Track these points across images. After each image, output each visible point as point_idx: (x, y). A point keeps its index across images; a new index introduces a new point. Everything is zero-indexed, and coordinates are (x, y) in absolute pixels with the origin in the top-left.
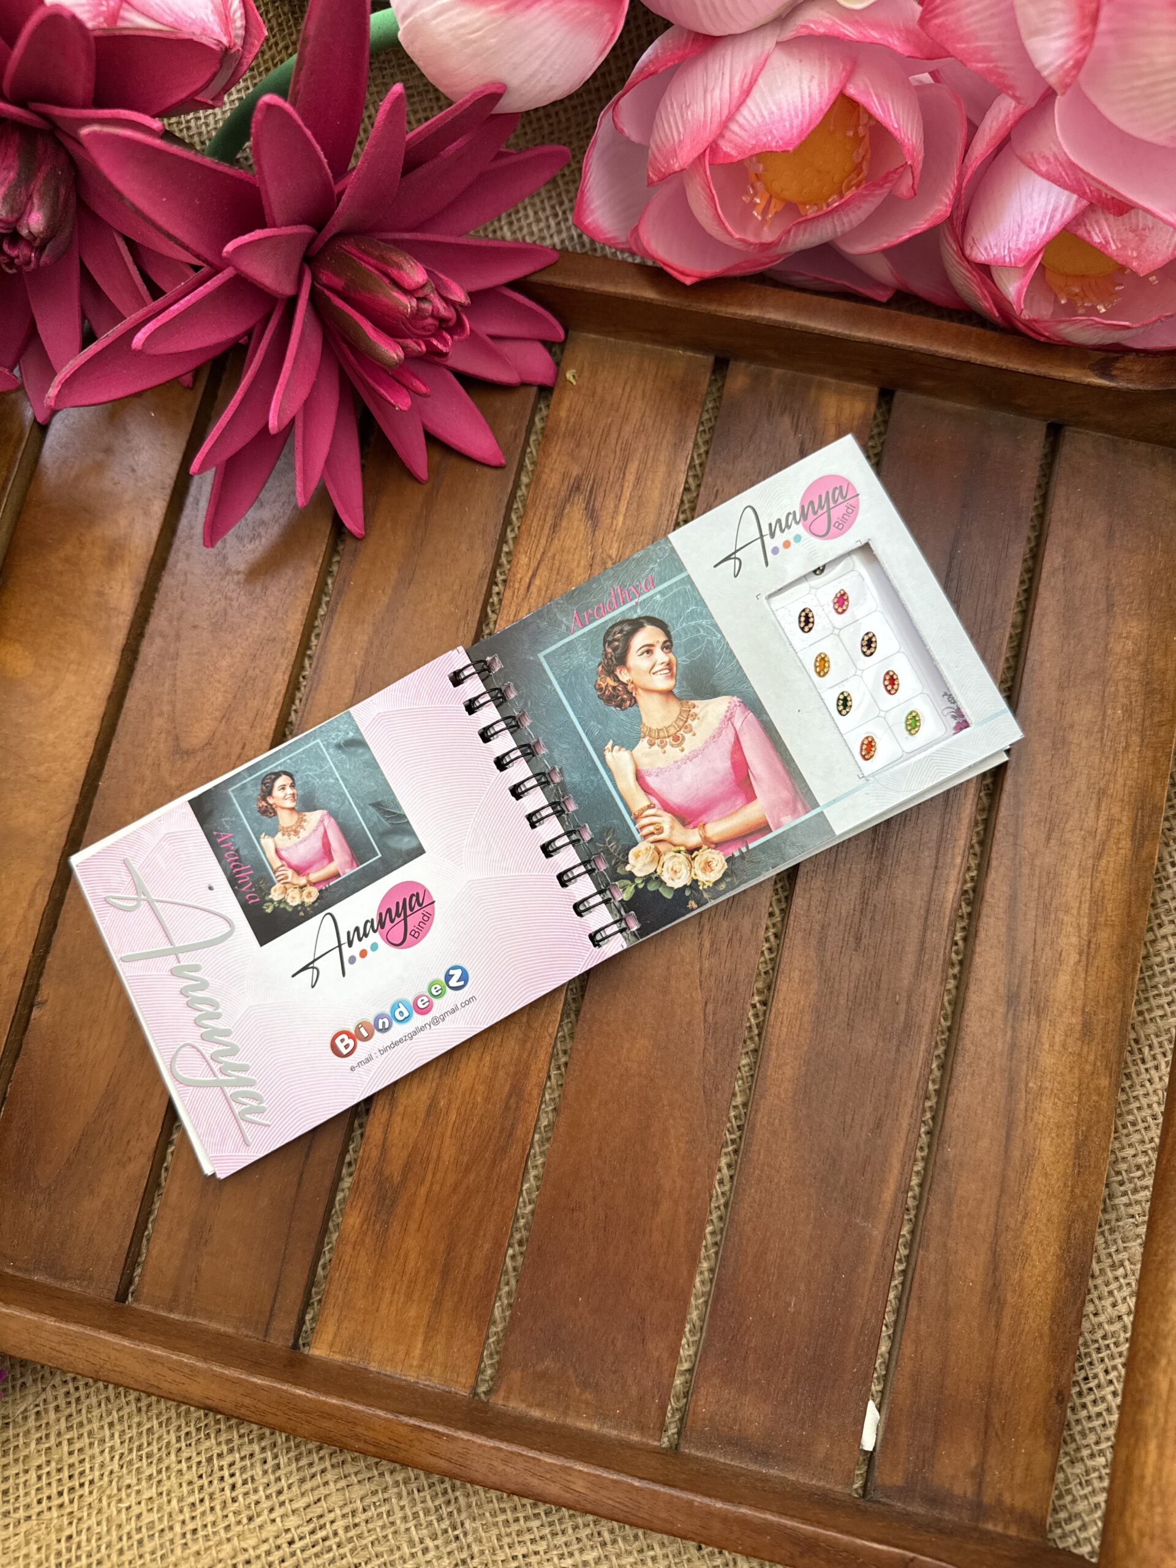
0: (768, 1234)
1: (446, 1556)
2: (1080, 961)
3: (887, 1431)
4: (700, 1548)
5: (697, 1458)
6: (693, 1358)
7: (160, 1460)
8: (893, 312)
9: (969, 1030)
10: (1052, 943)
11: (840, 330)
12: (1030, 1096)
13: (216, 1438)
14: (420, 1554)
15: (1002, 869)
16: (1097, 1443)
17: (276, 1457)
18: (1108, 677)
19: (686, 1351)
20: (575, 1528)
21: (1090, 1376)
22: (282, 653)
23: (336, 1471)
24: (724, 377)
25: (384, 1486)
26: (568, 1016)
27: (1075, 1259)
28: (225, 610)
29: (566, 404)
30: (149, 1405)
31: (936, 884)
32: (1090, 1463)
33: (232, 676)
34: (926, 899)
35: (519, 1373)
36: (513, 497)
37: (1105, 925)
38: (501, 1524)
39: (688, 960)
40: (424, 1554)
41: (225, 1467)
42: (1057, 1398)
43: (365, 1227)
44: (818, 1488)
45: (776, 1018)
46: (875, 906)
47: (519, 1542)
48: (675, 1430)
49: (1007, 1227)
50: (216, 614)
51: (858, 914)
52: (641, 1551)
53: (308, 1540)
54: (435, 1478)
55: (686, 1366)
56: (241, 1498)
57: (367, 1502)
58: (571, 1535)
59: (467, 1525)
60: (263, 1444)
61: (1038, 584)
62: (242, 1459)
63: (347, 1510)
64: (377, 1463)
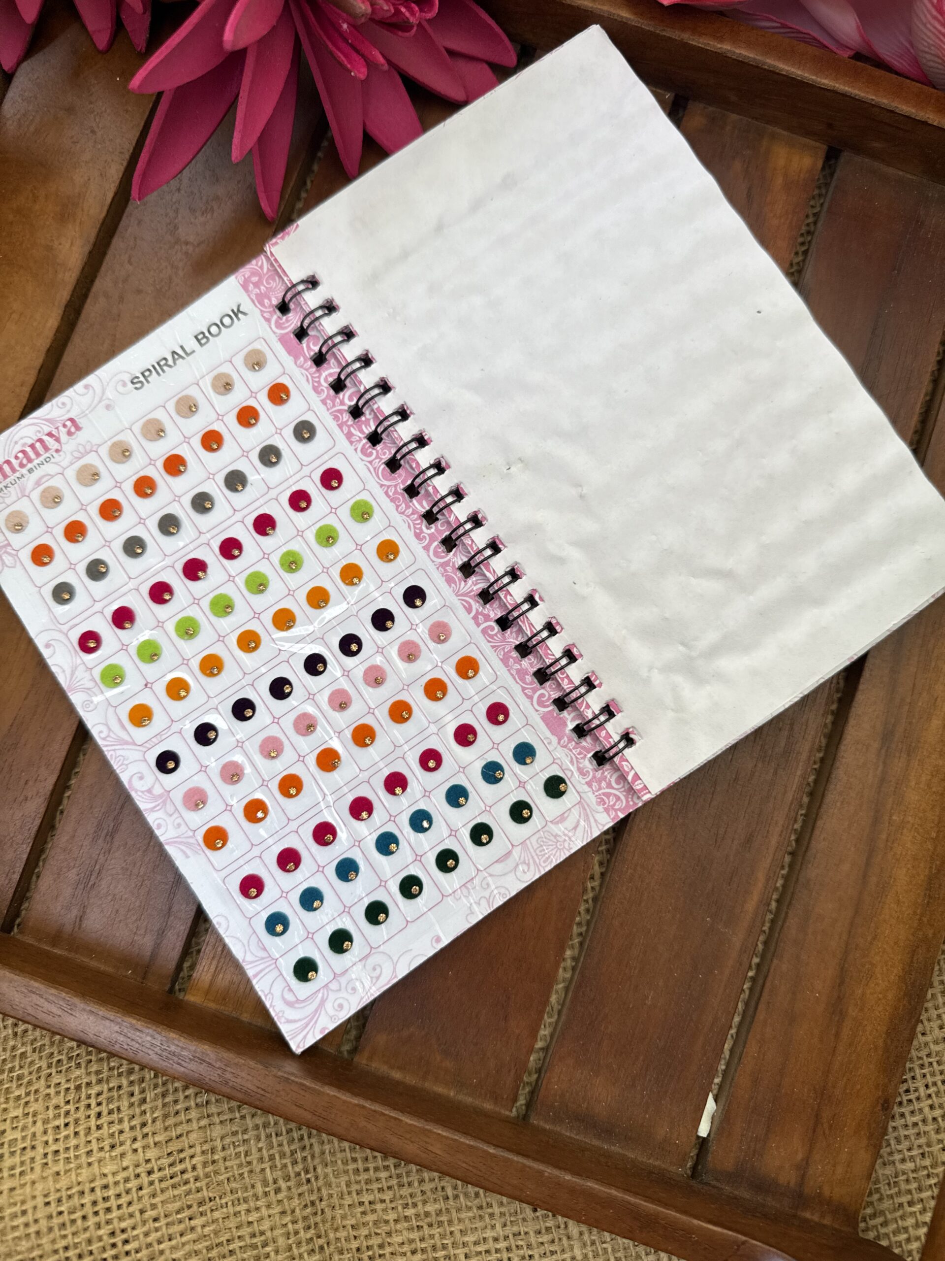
0: (634, 930)
1: (296, 1197)
3: (722, 1123)
4: (535, 1210)
5: (545, 1130)
6: (548, 1038)
7: (30, 1083)
8: (859, 63)
9: (844, 760)
10: (930, 688)
11: (806, 75)
12: (893, 828)
13: (86, 1068)
14: (272, 1193)
16: (909, 1149)
17: (143, 1091)
19: (544, 1032)
20: (422, 1181)
21: (912, 1089)
23: (200, 1109)
25: (244, 1128)
27: (915, 981)
30: (26, 1031)
32: (900, 1167)
35: (384, 1036)
38: (351, 1172)
40: (276, 1193)
41: (93, 1096)
42: (883, 1105)
44: (654, 1167)
47: (367, 1190)
48: (525, 1102)
49: (857, 946)
52: (480, 1208)
53: (167, 1172)
54: (292, 1125)
55: (540, 1044)
56: (105, 1126)
57: (228, 1140)
58: (416, 1188)
59: (319, 1170)
60: (132, 1078)
62: (110, 1090)
63: (206, 1147)
64: (239, 1107)
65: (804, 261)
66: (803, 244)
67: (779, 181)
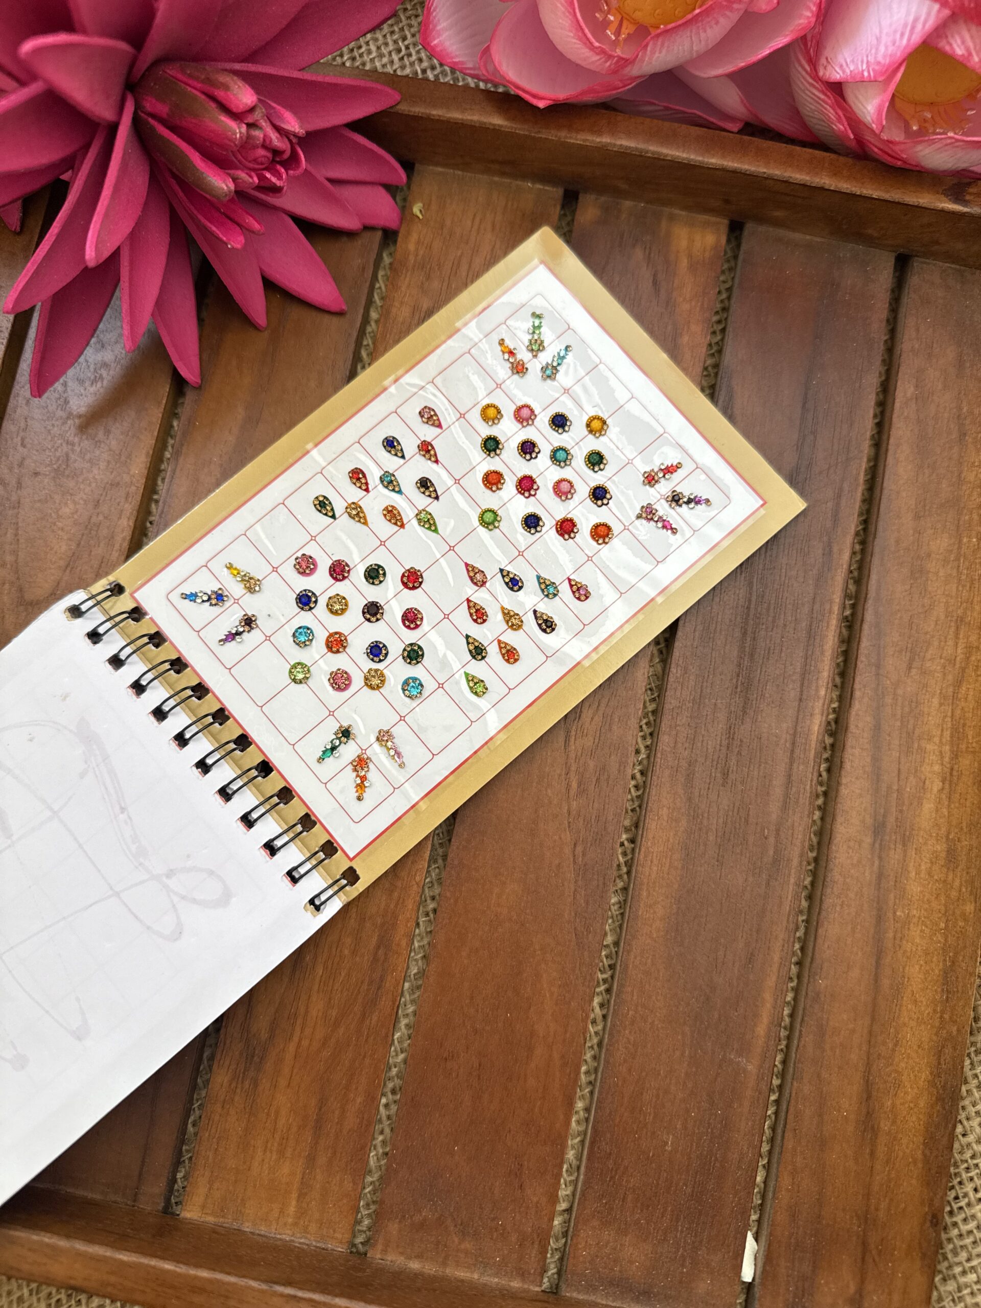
0: (644, 1074)
2: (943, 789)
3: (767, 1262)
5: (578, 1302)
6: (571, 1197)
8: (746, 138)
9: (837, 861)
10: (916, 771)
11: (692, 157)
12: (899, 925)
15: (866, 700)
16: (968, 1260)
18: (962, 505)
19: (564, 1191)
21: (961, 1195)
22: (126, 498)
24: (574, 212)
26: (435, 861)
27: (946, 1083)
28: (67, 455)
29: (414, 237)
31: (801, 717)
32: (962, 1280)
33: (76, 523)
34: (791, 732)
35: (396, 1225)
36: (362, 333)
37: (967, 752)
39: (555, 802)
42: (931, 1222)
43: (234, 1085)
45: (646, 856)
46: (741, 741)
48: (555, 1270)
49: (879, 1055)
50: (58, 459)
51: (724, 750)
55: (563, 1206)
61: (892, 415)
65: (722, 340)
66: (719, 322)
67: (684, 263)
